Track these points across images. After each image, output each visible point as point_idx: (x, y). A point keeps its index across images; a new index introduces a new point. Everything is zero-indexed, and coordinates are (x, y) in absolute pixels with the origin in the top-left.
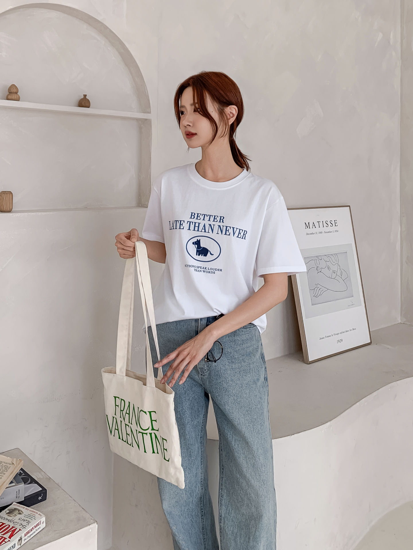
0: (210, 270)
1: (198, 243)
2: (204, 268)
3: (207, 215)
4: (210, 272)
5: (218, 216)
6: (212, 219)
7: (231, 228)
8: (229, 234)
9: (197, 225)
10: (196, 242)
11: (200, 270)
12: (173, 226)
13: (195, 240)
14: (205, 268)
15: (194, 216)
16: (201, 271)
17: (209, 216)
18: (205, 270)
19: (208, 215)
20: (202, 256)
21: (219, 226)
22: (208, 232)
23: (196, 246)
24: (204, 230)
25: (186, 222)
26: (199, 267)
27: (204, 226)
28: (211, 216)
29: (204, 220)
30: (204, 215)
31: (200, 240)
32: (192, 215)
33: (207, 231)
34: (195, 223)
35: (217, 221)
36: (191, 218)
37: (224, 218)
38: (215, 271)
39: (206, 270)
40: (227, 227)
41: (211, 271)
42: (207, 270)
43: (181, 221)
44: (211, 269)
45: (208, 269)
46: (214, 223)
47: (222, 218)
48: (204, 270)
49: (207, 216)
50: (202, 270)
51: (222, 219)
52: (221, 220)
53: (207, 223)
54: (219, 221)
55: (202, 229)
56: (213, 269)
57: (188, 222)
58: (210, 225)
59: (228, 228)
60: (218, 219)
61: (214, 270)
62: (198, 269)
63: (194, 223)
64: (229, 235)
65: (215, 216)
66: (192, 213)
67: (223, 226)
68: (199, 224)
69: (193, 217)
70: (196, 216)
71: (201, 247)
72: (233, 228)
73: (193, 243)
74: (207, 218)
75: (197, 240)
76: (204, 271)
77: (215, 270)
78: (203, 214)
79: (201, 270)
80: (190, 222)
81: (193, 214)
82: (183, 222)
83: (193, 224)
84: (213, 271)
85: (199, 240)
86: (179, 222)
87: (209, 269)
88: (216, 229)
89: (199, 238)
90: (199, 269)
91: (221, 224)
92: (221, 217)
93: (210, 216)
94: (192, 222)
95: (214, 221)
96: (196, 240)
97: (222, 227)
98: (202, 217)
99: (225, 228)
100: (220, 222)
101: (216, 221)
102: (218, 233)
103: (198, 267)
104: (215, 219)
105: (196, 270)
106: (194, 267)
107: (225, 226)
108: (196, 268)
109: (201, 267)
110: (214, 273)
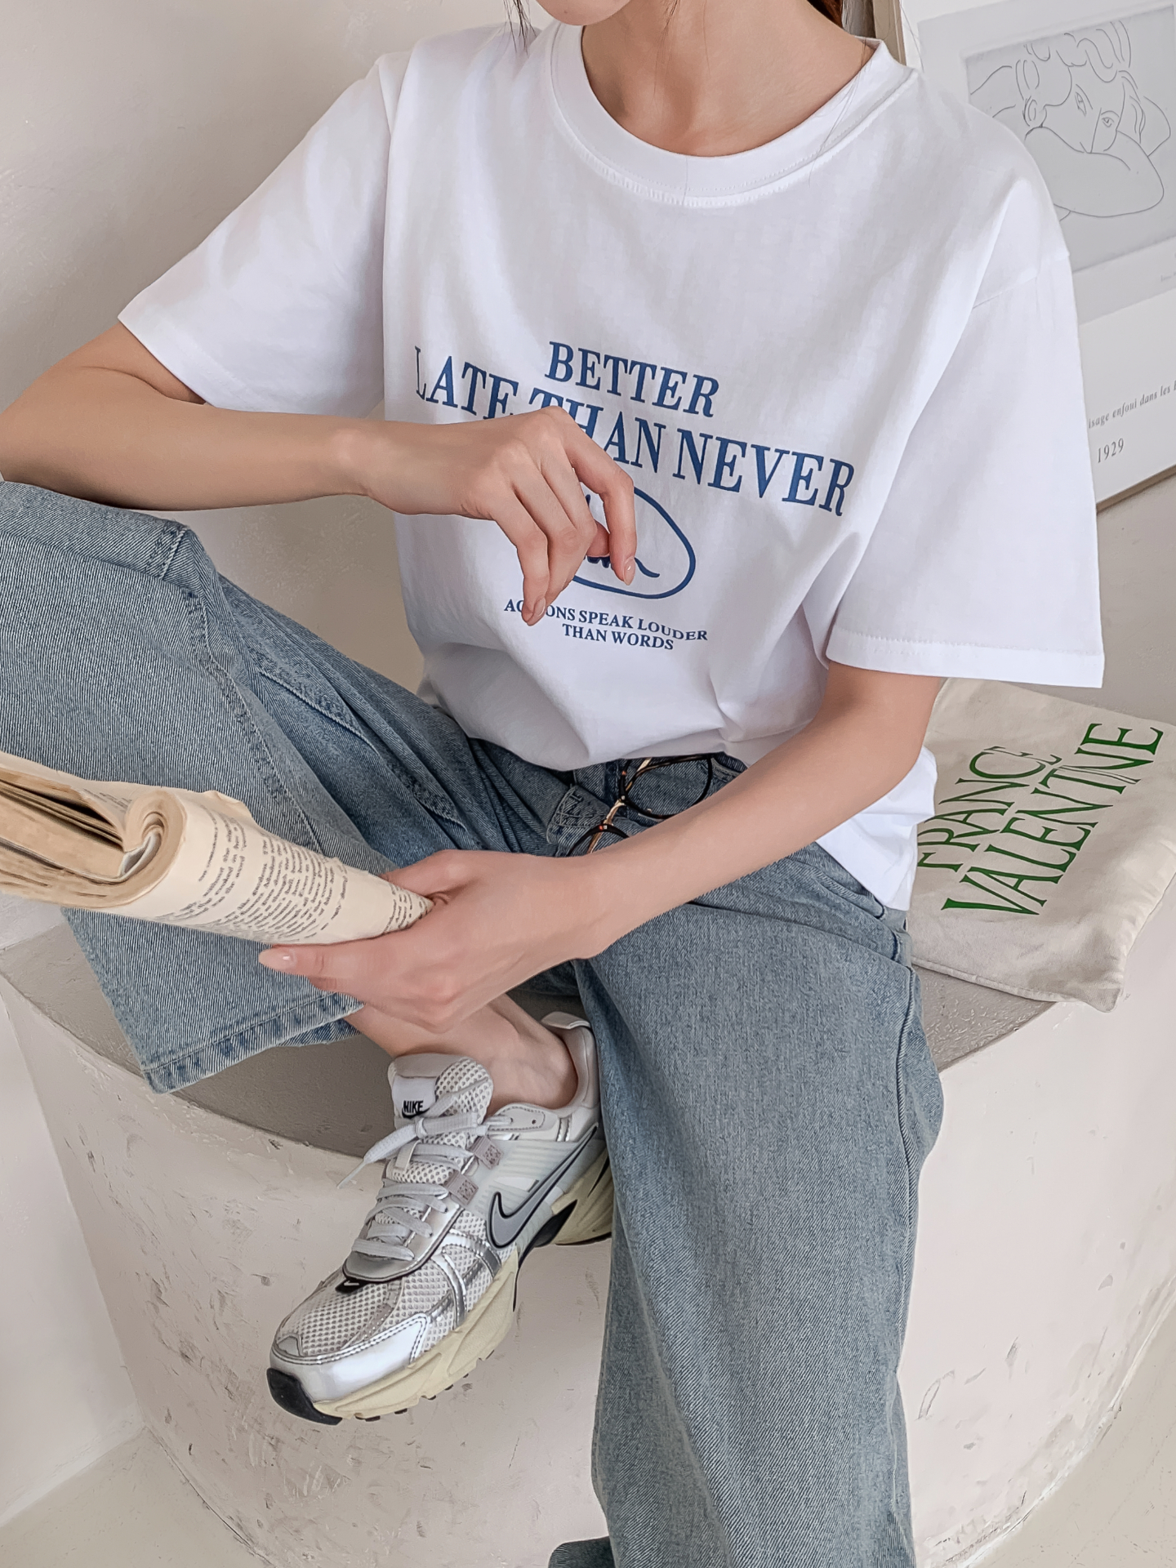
0: (647, 633)
2: (621, 623)
3: (627, 363)
4: (651, 642)
6: (652, 388)
7: (749, 448)
8: (732, 485)
11: (599, 632)
14: (625, 622)
15: (566, 363)
16: (604, 638)
17: (638, 369)
18: (622, 630)
19: (635, 363)
21: (688, 434)
22: (637, 464)
24: (616, 448)
25: (524, 391)
27: (619, 426)
28: (649, 371)
29: (614, 390)
30: (611, 363)
32: (559, 359)
33: (630, 456)
34: (575, 406)
35: (676, 407)
36: (552, 375)
37: (713, 387)
39: (629, 631)
40: (724, 443)
41: (656, 634)
42: (635, 630)
43: (497, 381)
44: (654, 627)
45: (640, 628)
46: (662, 415)
47: (707, 387)
48: (617, 629)
49: (630, 366)
50: (610, 629)
51: (707, 396)
52: (702, 401)
54: (685, 404)
55: (610, 442)
56: (662, 629)
57: (536, 393)
58: (644, 426)
59: (733, 450)
60: (686, 391)
61: (666, 632)
62: (590, 626)
63: (567, 406)
64: (736, 488)
65: (669, 374)
66: (557, 347)
67: (707, 437)
68: (595, 411)
69: (561, 371)
70: (576, 364)
72: (760, 451)
76: (618, 638)
77: (675, 636)
79: (602, 629)
80: (548, 396)
81: (563, 354)
82: (510, 388)
84: (665, 638)
86: (490, 383)
87: (645, 626)
88: (670, 446)
90: (595, 626)
91: (697, 424)
92: (700, 380)
93: (644, 368)
94: (560, 399)
95: (661, 402)
97: (699, 442)
98: (604, 374)
99: (714, 447)
100: (692, 410)
101: (674, 401)
102: (678, 475)
103: (588, 616)
104: (669, 393)
105: (578, 630)
106: (564, 615)
107: (714, 438)
108: (576, 623)
109: (604, 616)
110: (669, 647)
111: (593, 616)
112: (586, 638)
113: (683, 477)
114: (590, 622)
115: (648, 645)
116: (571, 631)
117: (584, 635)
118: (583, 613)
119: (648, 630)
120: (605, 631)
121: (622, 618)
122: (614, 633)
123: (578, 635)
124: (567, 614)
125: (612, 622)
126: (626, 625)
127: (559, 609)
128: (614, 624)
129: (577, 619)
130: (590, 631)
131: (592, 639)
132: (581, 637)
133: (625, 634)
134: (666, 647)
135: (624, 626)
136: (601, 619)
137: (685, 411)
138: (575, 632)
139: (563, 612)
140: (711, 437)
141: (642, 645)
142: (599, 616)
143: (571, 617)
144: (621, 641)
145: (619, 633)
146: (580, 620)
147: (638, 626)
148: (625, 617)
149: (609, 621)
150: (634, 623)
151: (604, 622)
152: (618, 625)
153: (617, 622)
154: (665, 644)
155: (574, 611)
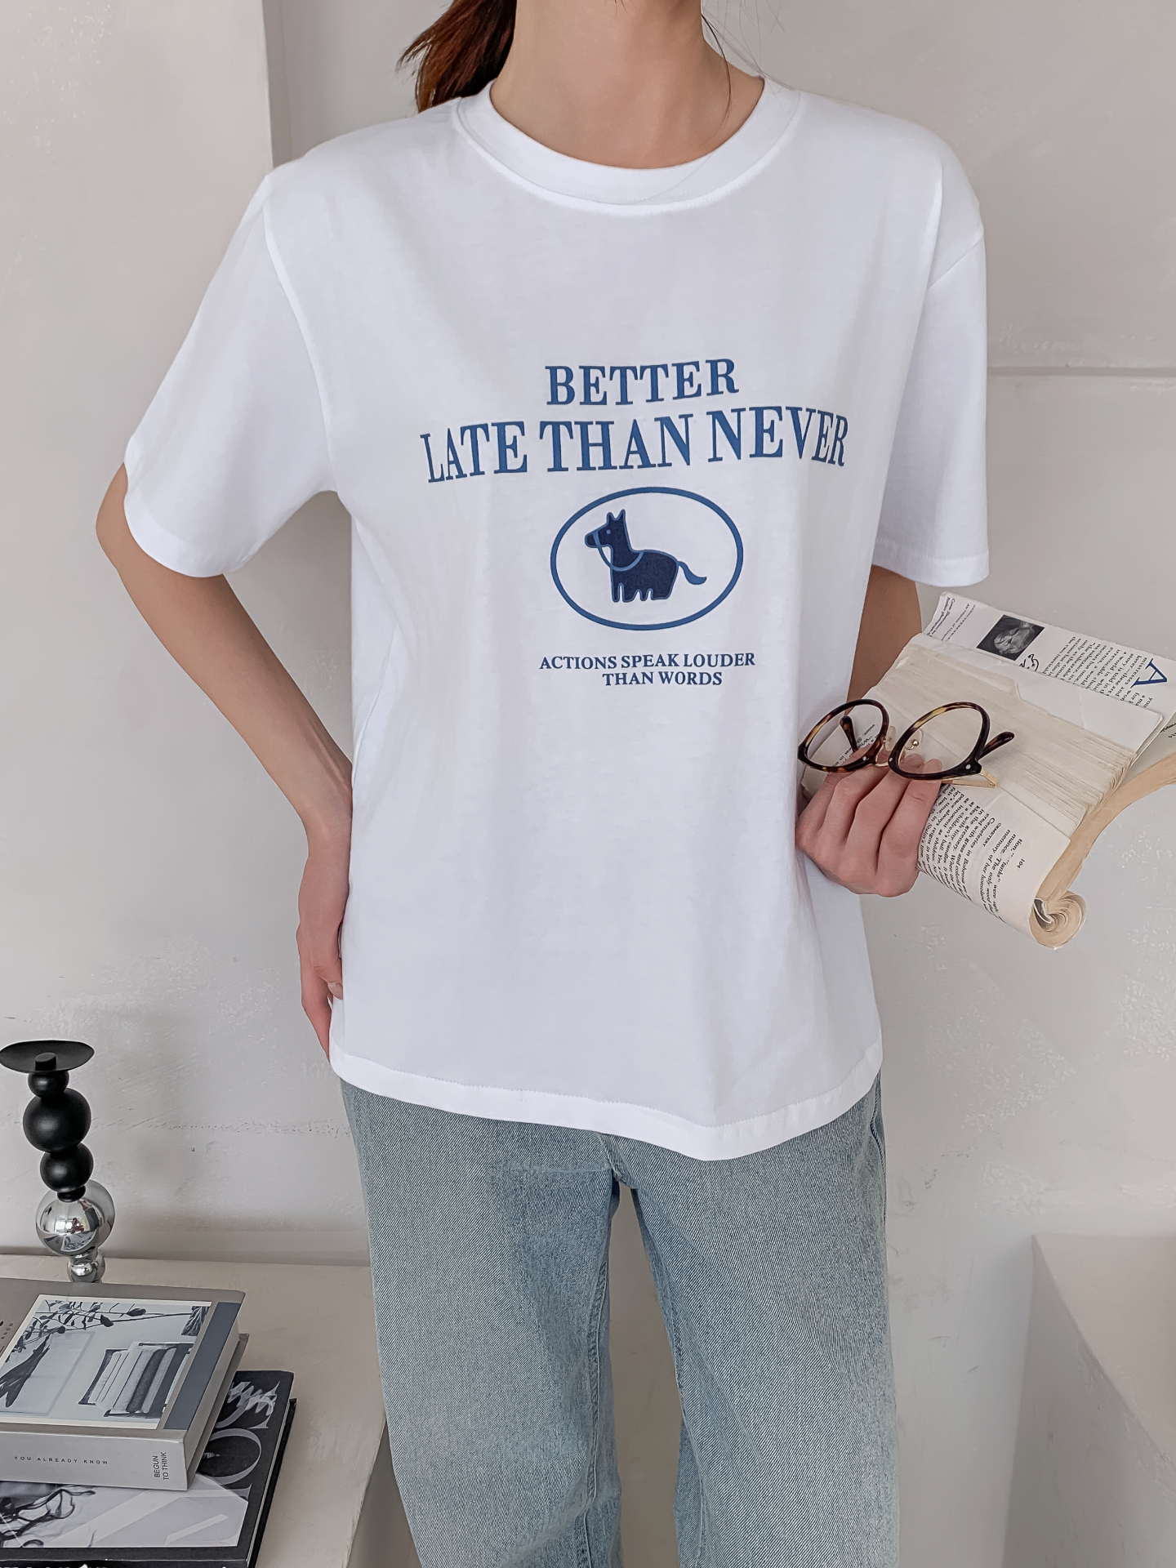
0: (693, 669)
1: (613, 535)
2: (667, 663)
3: (634, 369)
4: (697, 680)
5: (696, 364)
6: (668, 385)
7: (784, 409)
8: (775, 451)
9: (595, 434)
10: (601, 532)
11: (644, 675)
12: (456, 462)
13: (596, 520)
14: (671, 660)
15: (566, 384)
16: (651, 681)
17: (648, 372)
18: (669, 669)
19: (643, 369)
20: (644, 598)
21: (718, 416)
22: (664, 464)
23: (607, 551)
24: (637, 456)
25: (532, 429)
26: (636, 660)
27: (636, 433)
28: (660, 371)
29: (624, 400)
30: (617, 373)
31: (623, 514)
32: (559, 382)
33: (655, 457)
34: (584, 426)
35: (698, 394)
37: (730, 366)
38: (718, 669)
39: (676, 670)
40: (759, 412)
41: (702, 669)
42: (682, 668)
43: (501, 427)
44: (700, 661)
45: (686, 665)
46: (685, 406)
47: (722, 368)
48: (663, 669)
49: (638, 372)
50: (656, 670)
51: (726, 376)
52: (722, 382)
53: (645, 414)
54: (707, 388)
55: (629, 452)
56: (707, 660)
57: (543, 425)
58: (666, 422)
59: (769, 416)
60: (703, 377)
61: (713, 663)
62: (635, 670)
63: (577, 429)
64: (778, 453)
65: (680, 367)
66: (553, 370)
67: (739, 411)
68: (605, 426)
69: (562, 393)
70: (577, 384)
71: (636, 554)
73: (590, 541)
74: (639, 389)
75: (610, 516)
76: (665, 678)
77: (723, 665)
78: (613, 369)
79: (647, 671)
80: (556, 426)
81: (561, 376)
82: (516, 430)
83: (572, 437)
84: (712, 671)
85: (616, 515)
86: (493, 431)
87: (690, 661)
88: (701, 433)
89: (614, 508)
90: (640, 668)
91: (725, 403)
92: (714, 364)
93: (654, 369)
94: (568, 425)
95: (681, 394)
96: (604, 522)
97: (732, 419)
98: (611, 387)
99: (749, 418)
100: (715, 391)
101: (694, 390)
102: (715, 459)
103: (631, 661)
104: (687, 384)
105: (621, 676)
106: (604, 666)
107: (747, 409)
108: (619, 670)
109: (649, 658)
110: (717, 682)
111: (637, 659)
112: (631, 683)
113: (721, 459)
114: (634, 666)
115: (695, 683)
116: (613, 680)
117: (628, 681)
118: (626, 658)
119: (693, 665)
120: (652, 673)
121: (668, 657)
122: (660, 673)
123: (621, 681)
124: (608, 663)
125: (658, 662)
126: (673, 664)
127: (597, 659)
128: (660, 664)
129: (619, 666)
130: (634, 675)
131: (638, 683)
132: (625, 683)
133: (672, 673)
134: (714, 683)
135: (670, 665)
136: (646, 661)
137: (708, 394)
138: (618, 679)
139: (603, 661)
140: (744, 410)
141: (689, 683)
142: (643, 658)
143: (612, 665)
144: (669, 682)
145: (666, 673)
146: (623, 666)
147: (684, 664)
148: (670, 656)
149: (655, 661)
150: (680, 660)
151: (649, 663)
152: (664, 665)
153: (662, 662)
154: (713, 679)
155: (615, 658)
